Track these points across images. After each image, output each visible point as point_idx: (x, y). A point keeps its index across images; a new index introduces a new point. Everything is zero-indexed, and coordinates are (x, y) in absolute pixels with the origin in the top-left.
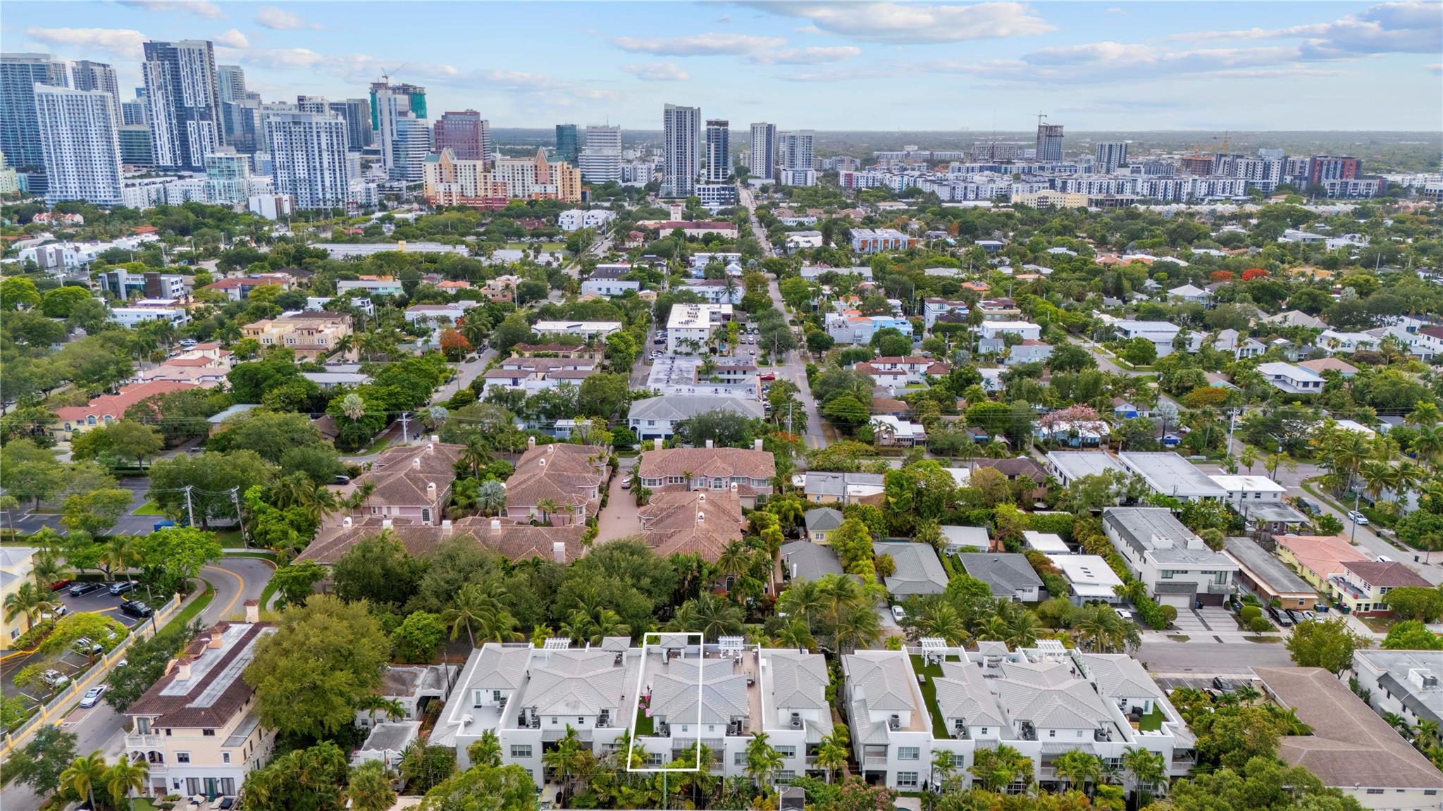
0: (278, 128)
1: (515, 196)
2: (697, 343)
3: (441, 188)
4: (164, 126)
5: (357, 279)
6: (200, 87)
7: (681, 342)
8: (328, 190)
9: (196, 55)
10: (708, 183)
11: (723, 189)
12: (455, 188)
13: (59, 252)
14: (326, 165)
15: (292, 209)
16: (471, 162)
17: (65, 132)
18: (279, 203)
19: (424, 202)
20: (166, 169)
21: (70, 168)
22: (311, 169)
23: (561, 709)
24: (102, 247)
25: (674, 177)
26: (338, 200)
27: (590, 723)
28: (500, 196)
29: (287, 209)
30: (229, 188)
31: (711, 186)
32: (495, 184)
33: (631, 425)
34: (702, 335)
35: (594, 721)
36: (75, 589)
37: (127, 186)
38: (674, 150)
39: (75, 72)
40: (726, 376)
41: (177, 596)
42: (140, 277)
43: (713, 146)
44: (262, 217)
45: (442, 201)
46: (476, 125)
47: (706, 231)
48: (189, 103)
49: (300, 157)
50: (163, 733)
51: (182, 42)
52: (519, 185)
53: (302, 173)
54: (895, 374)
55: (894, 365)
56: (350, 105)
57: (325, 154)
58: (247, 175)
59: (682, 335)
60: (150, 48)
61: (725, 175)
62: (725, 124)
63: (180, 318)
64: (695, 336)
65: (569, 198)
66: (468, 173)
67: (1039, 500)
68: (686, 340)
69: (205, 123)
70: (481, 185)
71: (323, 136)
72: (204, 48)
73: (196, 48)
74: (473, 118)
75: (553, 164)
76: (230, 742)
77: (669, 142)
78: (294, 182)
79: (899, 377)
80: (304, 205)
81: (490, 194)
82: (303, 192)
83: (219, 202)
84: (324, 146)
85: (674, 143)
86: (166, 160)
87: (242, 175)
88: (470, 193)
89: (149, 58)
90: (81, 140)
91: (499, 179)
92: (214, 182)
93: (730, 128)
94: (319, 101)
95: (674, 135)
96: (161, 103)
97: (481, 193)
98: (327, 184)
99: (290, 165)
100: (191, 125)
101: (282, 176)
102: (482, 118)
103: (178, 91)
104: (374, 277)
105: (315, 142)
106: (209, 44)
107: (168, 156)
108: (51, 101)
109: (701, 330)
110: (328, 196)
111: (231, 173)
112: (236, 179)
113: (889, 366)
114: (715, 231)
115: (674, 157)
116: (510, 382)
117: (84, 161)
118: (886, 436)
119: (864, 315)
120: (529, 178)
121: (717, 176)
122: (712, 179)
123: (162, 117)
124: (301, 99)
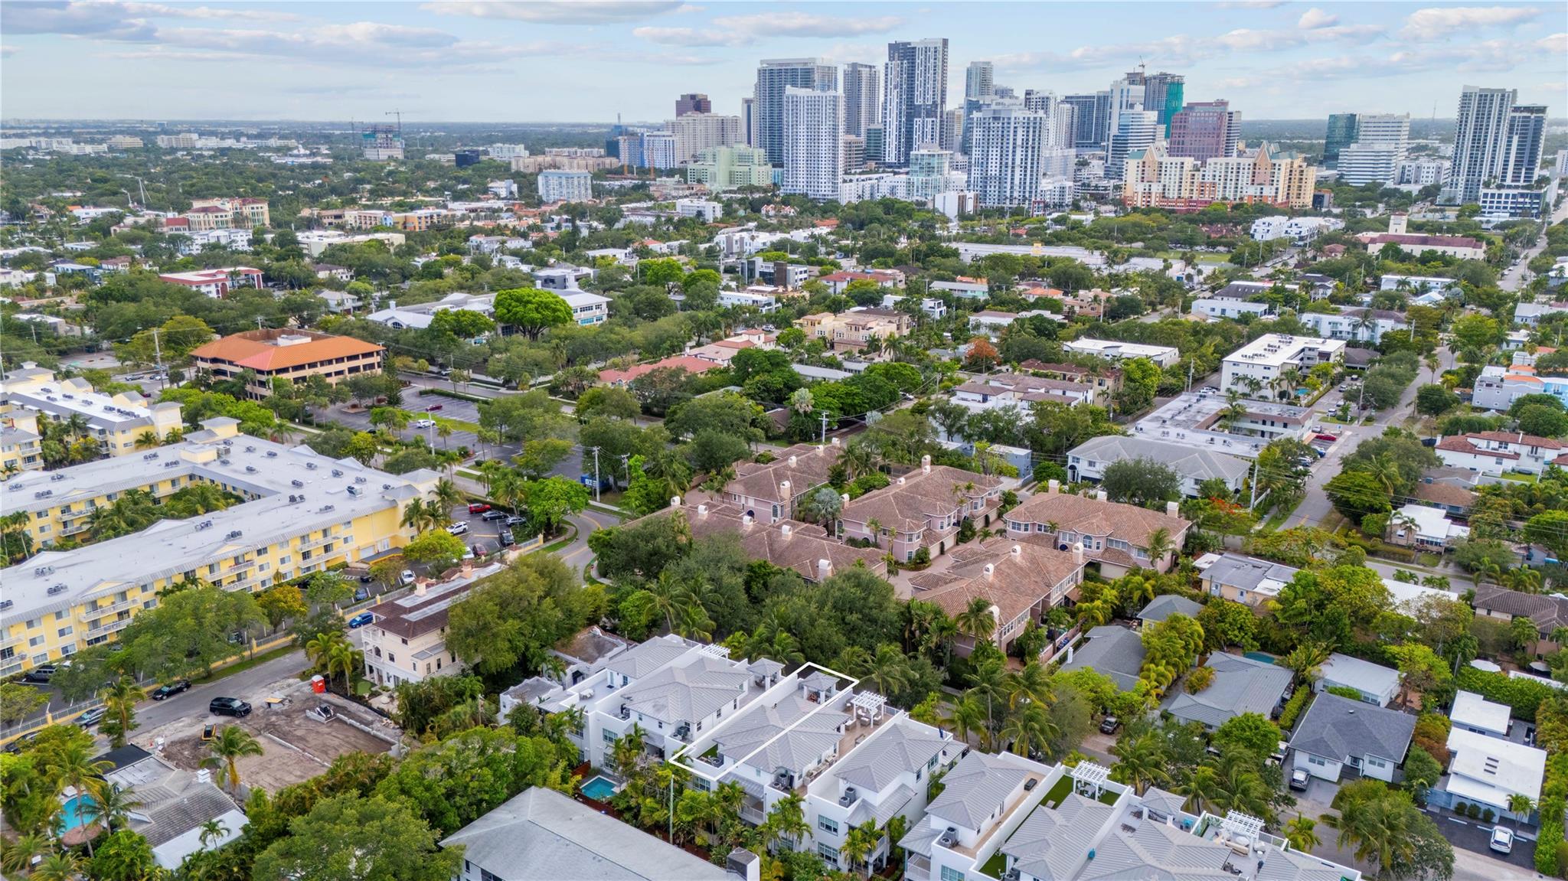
0: (979, 125)
1: (1225, 198)
2: (1258, 383)
3: (1140, 188)
4: (895, 123)
5: (954, 280)
6: (930, 85)
7: (1238, 379)
8: (1016, 188)
9: (931, 54)
10: (1500, 187)
11: (1522, 195)
12: (1156, 188)
13: (742, 239)
14: (1018, 162)
15: (975, 207)
16: (1179, 160)
17: (802, 129)
18: (962, 201)
19: (1120, 203)
20: (890, 166)
21: (802, 165)
22: (1003, 165)
23: (647, 709)
24: (778, 236)
25: (1462, 180)
26: (1025, 199)
27: (668, 731)
28: (1207, 198)
29: (970, 207)
30: (926, 185)
31: (1504, 192)
32: (1203, 185)
33: (1070, 463)
34: (1267, 373)
35: (672, 730)
36: (487, 515)
37: (845, 181)
38: (1468, 143)
39: (846, 74)
40: (1259, 427)
41: (541, 536)
42: (771, 265)
43: (1516, 139)
44: (943, 214)
45: (1140, 203)
46: (1220, 117)
47: (1426, 248)
48: (918, 101)
49: (994, 154)
50: (380, 633)
51: (922, 42)
52: (1231, 185)
53: (993, 170)
54: (1501, 457)
55: (1504, 444)
56: (1099, 98)
57: (1019, 151)
58: (946, 172)
59: (1241, 371)
60: (894, 48)
61: (1528, 178)
62: (1542, 110)
63: (769, 304)
64: (1257, 374)
65: (1296, 203)
66: (1174, 172)
67: (1540, 658)
68: (1245, 378)
69: (930, 120)
70: (1186, 186)
71: (1020, 132)
72: (940, 45)
73: (932, 46)
74: (1218, 109)
75: (1277, 162)
76: (420, 655)
77: (1461, 134)
78: (985, 179)
79: (1505, 461)
80: (991, 203)
81: (1195, 197)
82: (992, 190)
83: (915, 198)
84: (1019, 142)
85: (1469, 135)
86: (891, 157)
87: (940, 172)
88: (1172, 194)
89: (891, 58)
90: (813, 139)
91: (1209, 179)
92: (914, 178)
93: (1550, 115)
94: (1046, 94)
95: (1471, 125)
96: (896, 100)
97: (1185, 194)
98: (1017, 181)
99: (984, 164)
100: (918, 121)
101: (976, 172)
102: (1230, 109)
103: (911, 89)
104: (970, 279)
105: (1011, 137)
106: (945, 42)
107: (894, 153)
108: (795, 101)
109: (1267, 368)
110: (1016, 194)
111: (930, 169)
112: (935, 176)
113: (1494, 444)
114: (1439, 249)
115: (1466, 154)
116: (980, 398)
117: (813, 158)
118: (1401, 532)
119: (1539, 374)
120: (1245, 177)
121: (1516, 178)
122: (1508, 181)
123: (894, 115)
124: (1028, 93)
